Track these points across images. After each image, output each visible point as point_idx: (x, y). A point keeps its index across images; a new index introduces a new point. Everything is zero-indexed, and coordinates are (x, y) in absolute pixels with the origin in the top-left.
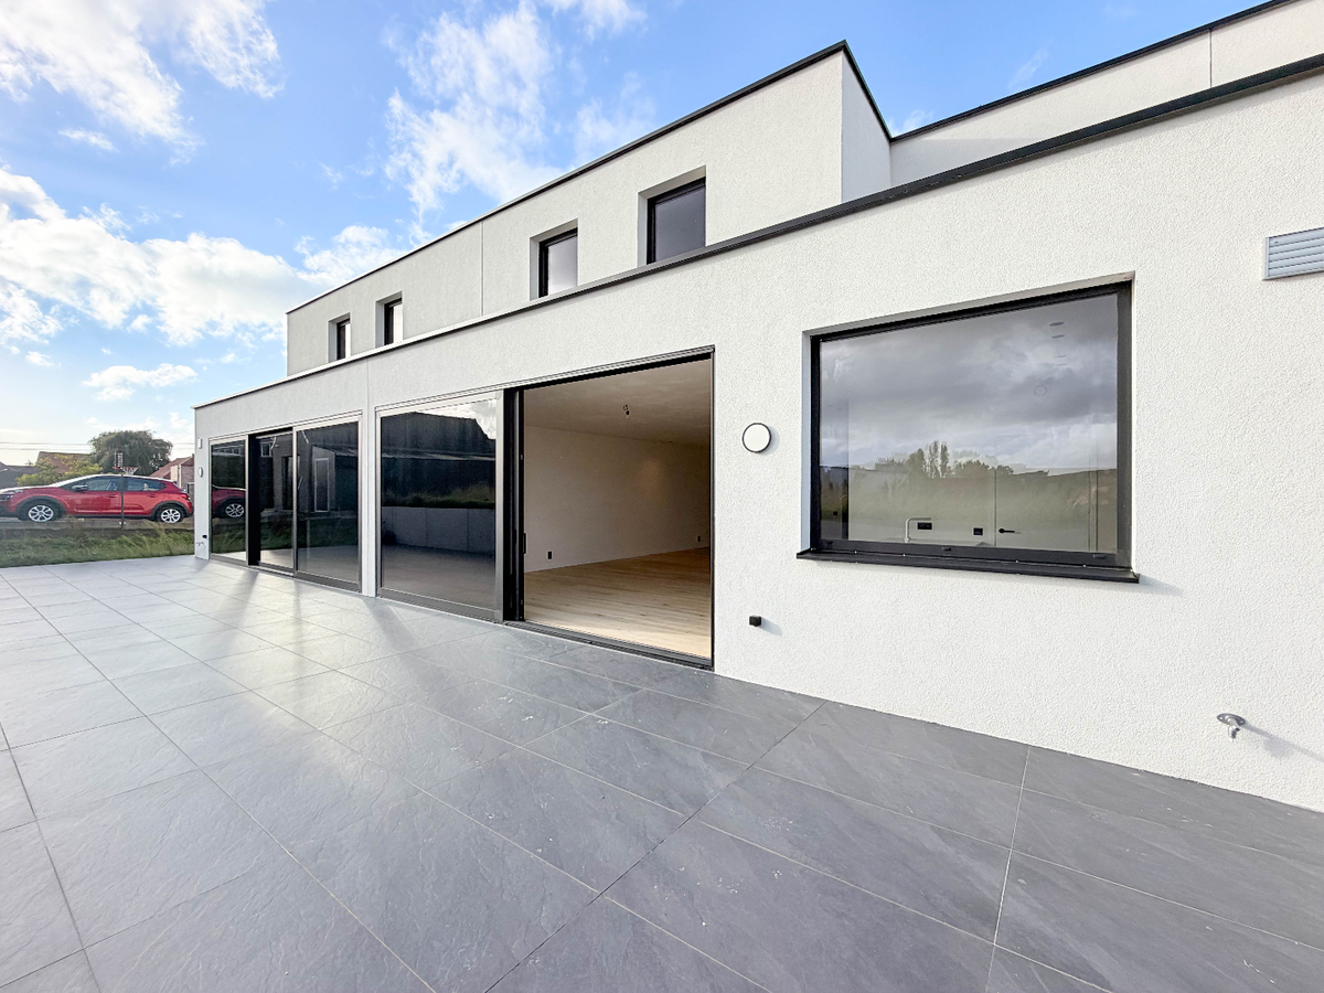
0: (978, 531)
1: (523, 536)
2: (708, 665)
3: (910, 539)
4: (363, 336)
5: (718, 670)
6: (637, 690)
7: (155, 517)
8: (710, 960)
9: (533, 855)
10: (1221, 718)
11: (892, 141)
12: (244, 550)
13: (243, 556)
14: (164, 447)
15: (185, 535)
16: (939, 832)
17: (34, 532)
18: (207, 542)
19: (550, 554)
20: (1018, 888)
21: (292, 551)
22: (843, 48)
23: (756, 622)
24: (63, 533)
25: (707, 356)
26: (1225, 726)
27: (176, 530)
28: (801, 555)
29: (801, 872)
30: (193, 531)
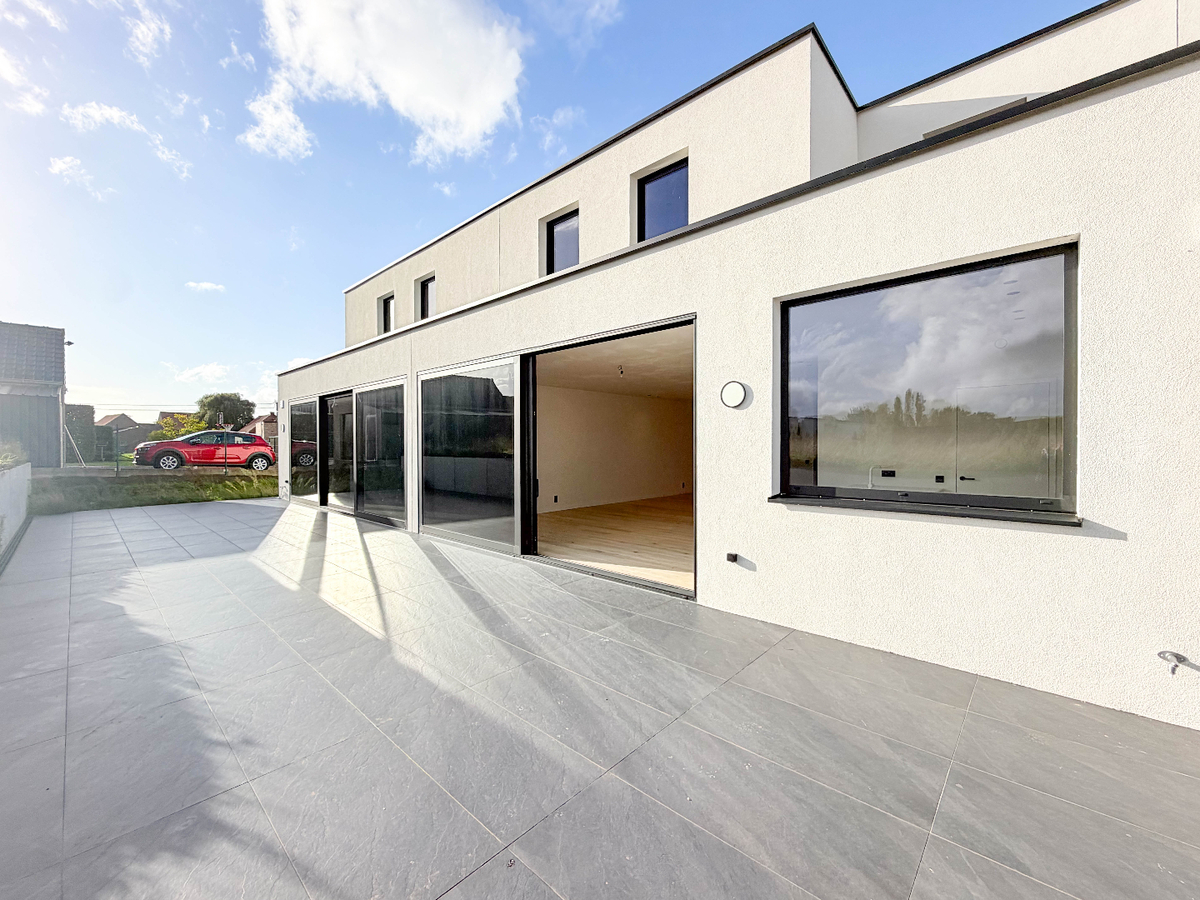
0: (940, 479)
1: (536, 482)
2: (691, 596)
3: (873, 486)
4: (404, 312)
5: (700, 600)
6: (632, 615)
7: (248, 464)
8: (692, 825)
9: (554, 739)
10: (1161, 655)
11: (859, 110)
12: (316, 492)
13: (316, 497)
14: (249, 406)
15: (272, 480)
16: (889, 743)
17: (165, 478)
18: (288, 485)
19: (556, 497)
20: (956, 791)
21: (353, 495)
22: (812, 30)
23: (733, 558)
24: (185, 478)
25: (690, 322)
26: (1165, 663)
27: (264, 476)
28: (773, 499)
29: (768, 766)
30: (277, 477)
